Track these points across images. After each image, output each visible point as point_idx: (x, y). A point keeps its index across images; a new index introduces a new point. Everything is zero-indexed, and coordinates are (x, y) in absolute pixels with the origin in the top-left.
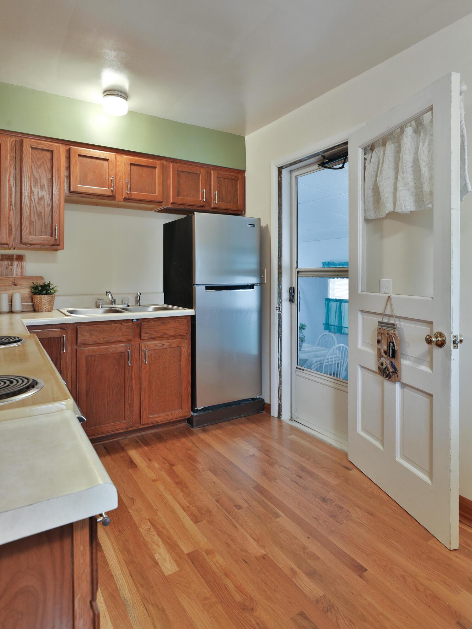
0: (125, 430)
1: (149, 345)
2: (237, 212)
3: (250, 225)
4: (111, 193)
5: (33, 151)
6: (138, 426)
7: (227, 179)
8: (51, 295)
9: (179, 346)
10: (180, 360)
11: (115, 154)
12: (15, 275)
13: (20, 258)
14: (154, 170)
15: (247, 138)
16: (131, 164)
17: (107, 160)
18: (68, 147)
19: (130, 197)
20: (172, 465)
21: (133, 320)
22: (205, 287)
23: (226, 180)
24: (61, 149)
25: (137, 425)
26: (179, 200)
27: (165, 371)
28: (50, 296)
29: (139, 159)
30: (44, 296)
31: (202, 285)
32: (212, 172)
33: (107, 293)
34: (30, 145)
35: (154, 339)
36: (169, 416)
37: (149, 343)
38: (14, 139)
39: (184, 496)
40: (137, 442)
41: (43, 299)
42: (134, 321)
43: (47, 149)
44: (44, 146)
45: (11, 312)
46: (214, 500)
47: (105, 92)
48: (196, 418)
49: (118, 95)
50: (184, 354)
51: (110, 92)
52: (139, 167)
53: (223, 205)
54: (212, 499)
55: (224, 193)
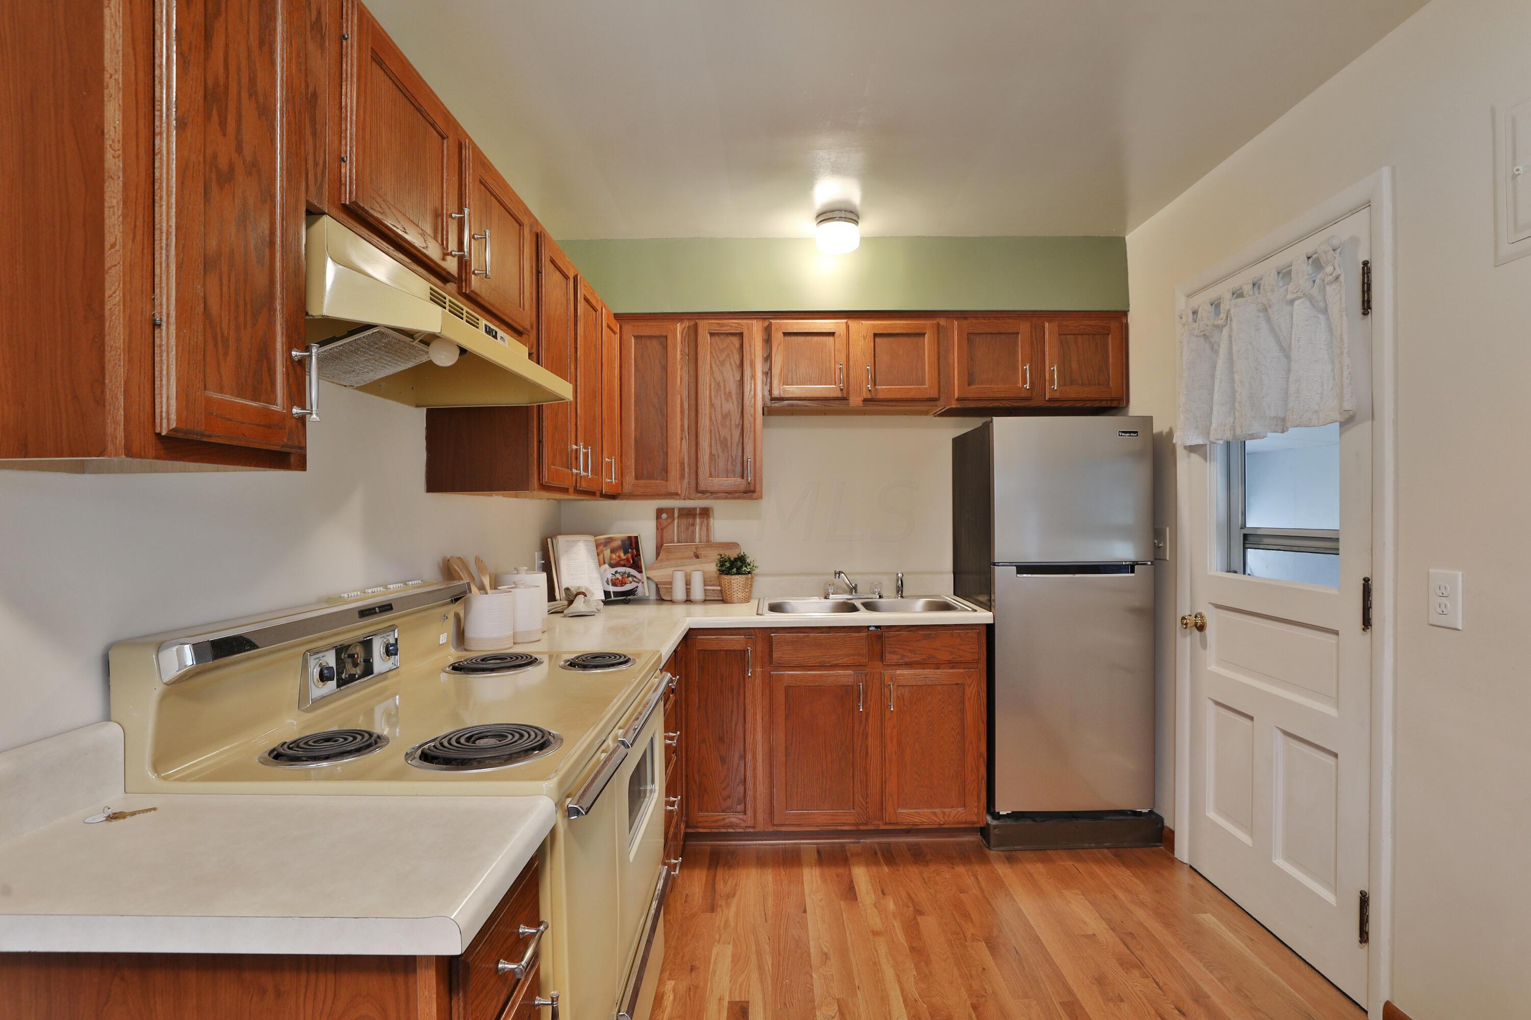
0: (854, 828)
1: (900, 675)
2: (1107, 403)
3: (1123, 434)
4: (840, 394)
5: (713, 338)
6: (879, 825)
7: (1082, 335)
8: (746, 576)
9: (960, 682)
10: (963, 711)
11: (845, 321)
12: (697, 540)
13: (706, 513)
14: (921, 339)
15: (1127, 238)
16: (875, 335)
17: (832, 334)
18: (766, 323)
19: (875, 397)
20: (919, 912)
21: (869, 627)
22: (1015, 567)
23: (1080, 338)
24: (755, 328)
25: (877, 822)
26: (973, 391)
27: (931, 729)
28: (743, 576)
29: (890, 324)
30: (734, 576)
31: (1011, 564)
32: (1047, 325)
33: (835, 574)
34: (709, 330)
35: (909, 665)
36: (937, 817)
37: (898, 672)
38: (686, 324)
39: (915, 978)
40: (876, 853)
41: (733, 582)
42: (871, 629)
43: (734, 331)
44: (729, 328)
45: (688, 601)
46: (969, 1003)
47: (818, 216)
48: (996, 830)
49: (841, 219)
50: (969, 699)
51: (827, 215)
52: (891, 339)
53: (1073, 392)
54: (966, 1000)
55: (1074, 365)
